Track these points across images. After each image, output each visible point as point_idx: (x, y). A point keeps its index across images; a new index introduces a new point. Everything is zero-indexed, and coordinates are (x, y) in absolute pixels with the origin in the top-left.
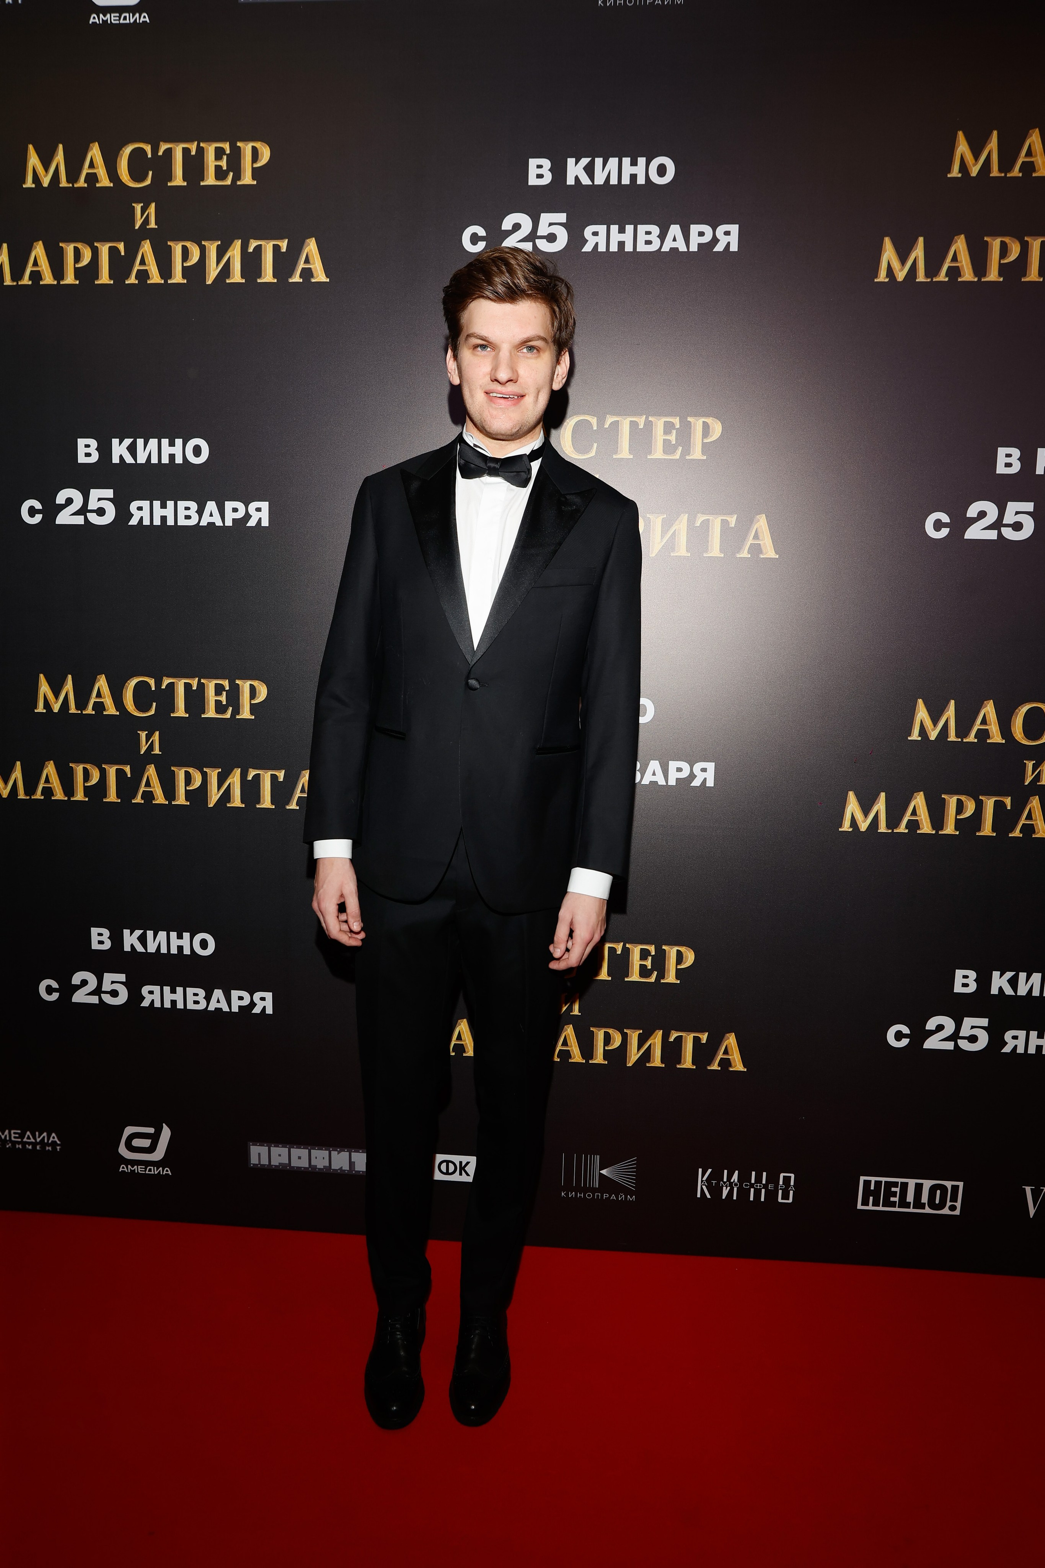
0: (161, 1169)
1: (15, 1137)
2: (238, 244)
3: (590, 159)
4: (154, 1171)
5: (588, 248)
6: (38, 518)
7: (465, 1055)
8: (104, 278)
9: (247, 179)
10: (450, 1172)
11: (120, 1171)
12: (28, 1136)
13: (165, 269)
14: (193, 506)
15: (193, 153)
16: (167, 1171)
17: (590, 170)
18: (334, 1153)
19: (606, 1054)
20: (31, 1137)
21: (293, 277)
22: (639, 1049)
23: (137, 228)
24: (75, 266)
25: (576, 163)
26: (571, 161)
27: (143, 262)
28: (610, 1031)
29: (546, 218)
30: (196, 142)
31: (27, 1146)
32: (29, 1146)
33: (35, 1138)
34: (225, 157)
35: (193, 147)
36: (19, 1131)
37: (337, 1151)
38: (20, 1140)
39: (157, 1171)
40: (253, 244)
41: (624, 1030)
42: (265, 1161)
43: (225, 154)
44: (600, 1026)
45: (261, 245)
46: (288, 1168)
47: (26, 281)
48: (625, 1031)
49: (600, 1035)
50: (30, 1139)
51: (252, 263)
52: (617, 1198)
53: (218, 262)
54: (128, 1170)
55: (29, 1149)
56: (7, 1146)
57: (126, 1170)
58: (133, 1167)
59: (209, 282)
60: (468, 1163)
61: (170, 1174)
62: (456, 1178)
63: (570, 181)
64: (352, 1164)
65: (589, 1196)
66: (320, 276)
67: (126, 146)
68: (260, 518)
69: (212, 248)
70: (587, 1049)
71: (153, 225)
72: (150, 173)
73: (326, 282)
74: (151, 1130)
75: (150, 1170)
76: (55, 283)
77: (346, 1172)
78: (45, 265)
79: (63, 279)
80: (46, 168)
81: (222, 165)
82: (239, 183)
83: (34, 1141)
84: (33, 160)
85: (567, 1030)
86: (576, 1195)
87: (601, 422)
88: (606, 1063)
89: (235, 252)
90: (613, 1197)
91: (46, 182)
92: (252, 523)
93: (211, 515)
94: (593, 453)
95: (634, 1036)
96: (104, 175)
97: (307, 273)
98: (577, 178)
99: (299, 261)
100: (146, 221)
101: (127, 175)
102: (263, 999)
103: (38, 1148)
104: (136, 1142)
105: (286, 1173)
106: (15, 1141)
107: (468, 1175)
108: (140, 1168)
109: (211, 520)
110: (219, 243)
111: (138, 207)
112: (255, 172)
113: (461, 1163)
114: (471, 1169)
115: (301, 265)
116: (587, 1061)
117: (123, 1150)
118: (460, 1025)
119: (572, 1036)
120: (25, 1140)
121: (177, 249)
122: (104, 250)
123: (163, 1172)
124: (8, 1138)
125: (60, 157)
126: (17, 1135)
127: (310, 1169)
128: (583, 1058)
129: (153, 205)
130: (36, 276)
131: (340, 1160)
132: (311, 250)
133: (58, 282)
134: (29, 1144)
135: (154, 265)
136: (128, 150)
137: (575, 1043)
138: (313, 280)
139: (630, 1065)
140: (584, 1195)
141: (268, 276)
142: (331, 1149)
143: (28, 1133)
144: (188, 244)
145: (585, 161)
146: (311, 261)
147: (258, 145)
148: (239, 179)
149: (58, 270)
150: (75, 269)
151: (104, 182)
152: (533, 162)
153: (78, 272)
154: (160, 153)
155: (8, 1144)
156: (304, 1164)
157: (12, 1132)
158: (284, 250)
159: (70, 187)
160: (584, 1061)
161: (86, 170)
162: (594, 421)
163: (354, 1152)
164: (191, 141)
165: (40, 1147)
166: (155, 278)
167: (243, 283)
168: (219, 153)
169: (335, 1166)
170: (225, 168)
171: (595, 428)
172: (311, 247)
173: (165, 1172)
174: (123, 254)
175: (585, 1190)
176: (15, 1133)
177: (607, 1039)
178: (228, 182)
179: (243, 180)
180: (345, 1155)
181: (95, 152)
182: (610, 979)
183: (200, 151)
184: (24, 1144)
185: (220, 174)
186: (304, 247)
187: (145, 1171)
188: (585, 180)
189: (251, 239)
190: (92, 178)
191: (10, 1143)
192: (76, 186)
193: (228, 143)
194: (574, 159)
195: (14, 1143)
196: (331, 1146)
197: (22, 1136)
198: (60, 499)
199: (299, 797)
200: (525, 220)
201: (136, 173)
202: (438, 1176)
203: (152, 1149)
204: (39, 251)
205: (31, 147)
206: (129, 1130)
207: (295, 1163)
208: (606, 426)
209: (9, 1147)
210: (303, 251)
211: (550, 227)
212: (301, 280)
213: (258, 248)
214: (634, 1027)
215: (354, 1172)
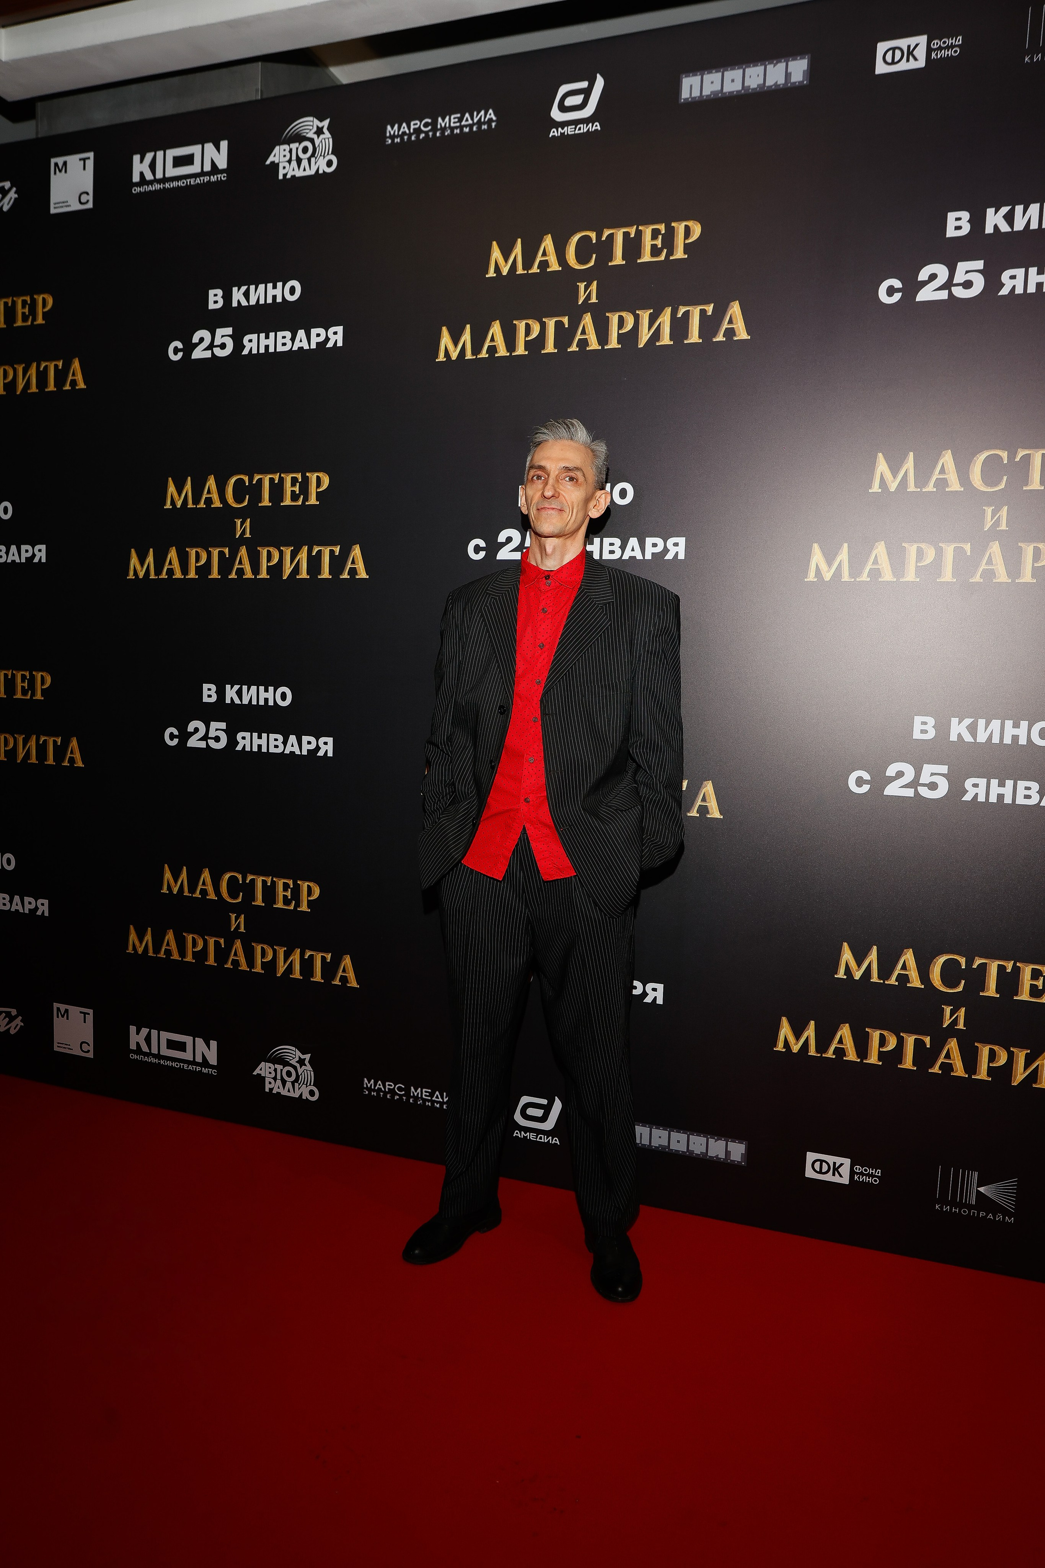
0: (550, 1138)
1: (426, 1095)
2: (668, 310)
3: (1010, 207)
4: (544, 1139)
5: (1004, 291)
6: (482, 554)
7: (846, 1059)
8: (550, 347)
9: (679, 254)
10: (823, 1171)
11: (514, 1136)
12: (437, 1095)
13: (603, 337)
14: (617, 542)
15: (632, 236)
16: (556, 1141)
17: (1009, 218)
18: (711, 1141)
19: (990, 1071)
20: (439, 1096)
21: (717, 336)
22: (1026, 1068)
23: (580, 303)
24: (525, 339)
25: (996, 213)
26: (990, 211)
27: (584, 332)
28: (996, 1048)
29: (962, 267)
30: (636, 226)
31: (435, 1104)
32: (437, 1104)
33: (442, 1098)
34: (660, 237)
35: (632, 231)
36: (430, 1091)
37: (715, 1139)
38: (430, 1098)
39: (547, 1139)
40: (682, 310)
41: (1010, 1049)
42: (645, 1141)
43: (660, 234)
44: (985, 1042)
45: (689, 310)
46: (667, 1150)
47: (484, 354)
48: (1012, 1049)
49: (985, 1051)
50: (438, 1098)
51: (680, 326)
52: (995, 1217)
53: (650, 328)
54: (521, 1136)
55: (436, 1107)
56: (419, 1103)
57: (519, 1135)
58: (525, 1134)
59: (641, 346)
60: (842, 1165)
61: (559, 1144)
62: (829, 1177)
63: (989, 230)
64: (728, 1153)
65: (965, 1212)
66: (742, 334)
67: (574, 236)
68: (677, 552)
69: (645, 316)
70: (971, 1063)
71: (594, 300)
72: (594, 256)
73: (747, 339)
74: (544, 1102)
75: (541, 1138)
76: (508, 354)
77: (722, 1160)
78: (500, 340)
79: (514, 351)
80: (506, 260)
81: (657, 244)
82: (671, 258)
83: (442, 1100)
84: (496, 254)
85: (950, 1043)
86: (951, 1209)
87: (1012, 455)
88: (990, 1079)
89: (665, 318)
90: (990, 1216)
91: (505, 271)
92: (669, 556)
93: (633, 550)
94: (1002, 486)
95: (1021, 1056)
96: (555, 261)
97: (730, 333)
98: (996, 227)
99: (723, 322)
100: (589, 297)
101: (574, 260)
102: (654, 990)
103: (445, 1107)
104: (531, 1111)
105: (664, 1155)
106: (426, 1099)
107: (841, 1176)
108: (532, 1135)
109: (633, 554)
110: (652, 311)
111: (582, 286)
112: (687, 248)
113: (835, 1163)
114: (845, 1170)
115: (725, 325)
116: (970, 1076)
117: (518, 1117)
118: (842, 1029)
119: (956, 1050)
120: (434, 1099)
121: (614, 319)
122: (551, 324)
123: (552, 1141)
124: (420, 1096)
125: (518, 250)
126: (428, 1094)
127: (687, 1153)
128: (966, 1072)
129: (595, 283)
130: (492, 350)
131: (717, 1148)
132: (734, 312)
133: (511, 354)
134: (438, 1102)
135: (593, 334)
136: (575, 238)
137: (958, 1056)
138: (735, 339)
139: (1015, 1083)
140: (960, 1211)
141: (694, 337)
142: (709, 1137)
143: (437, 1093)
144: (624, 314)
145: (1005, 210)
146: (734, 322)
147: (690, 223)
148: (672, 254)
149: (511, 344)
150: (526, 341)
151: (554, 266)
152: (951, 216)
153: (528, 345)
154: (604, 238)
155: (420, 1101)
156: (682, 1148)
157: (424, 1090)
158: (710, 313)
159: (525, 273)
160: (967, 1076)
161: (539, 258)
162: (1004, 455)
163: (730, 1142)
164: (630, 225)
165: (446, 1107)
166: (594, 345)
167: (672, 344)
168: (655, 234)
169: (711, 1153)
170: (660, 246)
171: (1005, 462)
172: (735, 309)
173: (554, 1142)
174: (567, 326)
175: (961, 1205)
176: (426, 1092)
177: (992, 1056)
178: (662, 257)
179: (675, 255)
180: (722, 1143)
181: (548, 243)
182: (998, 996)
183: (639, 233)
184: (433, 1102)
185: (655, 251)
186: (728, 309)
187: (536, 1138)
188: (1004, 228)
189: (681, 305)
190: (544, 265)
191: (421, 1100)
192: (530, 272)
193: (664, 224)
194: (993, 209)
195: (425, 1100)
196: (709, 1134)
197: (432, 1095)
198: (502, 538)
199: (699, 805)
200: (941, 271)
201: (581, 257)
202: (809, 1173)
203: (543, 1119)
204: (496, 329)
205: (494, 243)
206: (525, 1099)
207: (674, 1146)
208: (1017, 459)
209: (420, 1103)
210: (727, 313)
211: (966, 275)
212: (724, 339)
213: (687, 314)
214: (1022, 1047)
215: (729, 1161)
